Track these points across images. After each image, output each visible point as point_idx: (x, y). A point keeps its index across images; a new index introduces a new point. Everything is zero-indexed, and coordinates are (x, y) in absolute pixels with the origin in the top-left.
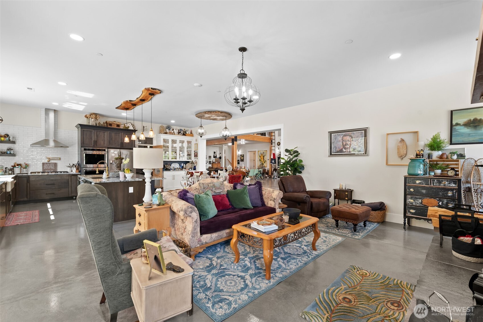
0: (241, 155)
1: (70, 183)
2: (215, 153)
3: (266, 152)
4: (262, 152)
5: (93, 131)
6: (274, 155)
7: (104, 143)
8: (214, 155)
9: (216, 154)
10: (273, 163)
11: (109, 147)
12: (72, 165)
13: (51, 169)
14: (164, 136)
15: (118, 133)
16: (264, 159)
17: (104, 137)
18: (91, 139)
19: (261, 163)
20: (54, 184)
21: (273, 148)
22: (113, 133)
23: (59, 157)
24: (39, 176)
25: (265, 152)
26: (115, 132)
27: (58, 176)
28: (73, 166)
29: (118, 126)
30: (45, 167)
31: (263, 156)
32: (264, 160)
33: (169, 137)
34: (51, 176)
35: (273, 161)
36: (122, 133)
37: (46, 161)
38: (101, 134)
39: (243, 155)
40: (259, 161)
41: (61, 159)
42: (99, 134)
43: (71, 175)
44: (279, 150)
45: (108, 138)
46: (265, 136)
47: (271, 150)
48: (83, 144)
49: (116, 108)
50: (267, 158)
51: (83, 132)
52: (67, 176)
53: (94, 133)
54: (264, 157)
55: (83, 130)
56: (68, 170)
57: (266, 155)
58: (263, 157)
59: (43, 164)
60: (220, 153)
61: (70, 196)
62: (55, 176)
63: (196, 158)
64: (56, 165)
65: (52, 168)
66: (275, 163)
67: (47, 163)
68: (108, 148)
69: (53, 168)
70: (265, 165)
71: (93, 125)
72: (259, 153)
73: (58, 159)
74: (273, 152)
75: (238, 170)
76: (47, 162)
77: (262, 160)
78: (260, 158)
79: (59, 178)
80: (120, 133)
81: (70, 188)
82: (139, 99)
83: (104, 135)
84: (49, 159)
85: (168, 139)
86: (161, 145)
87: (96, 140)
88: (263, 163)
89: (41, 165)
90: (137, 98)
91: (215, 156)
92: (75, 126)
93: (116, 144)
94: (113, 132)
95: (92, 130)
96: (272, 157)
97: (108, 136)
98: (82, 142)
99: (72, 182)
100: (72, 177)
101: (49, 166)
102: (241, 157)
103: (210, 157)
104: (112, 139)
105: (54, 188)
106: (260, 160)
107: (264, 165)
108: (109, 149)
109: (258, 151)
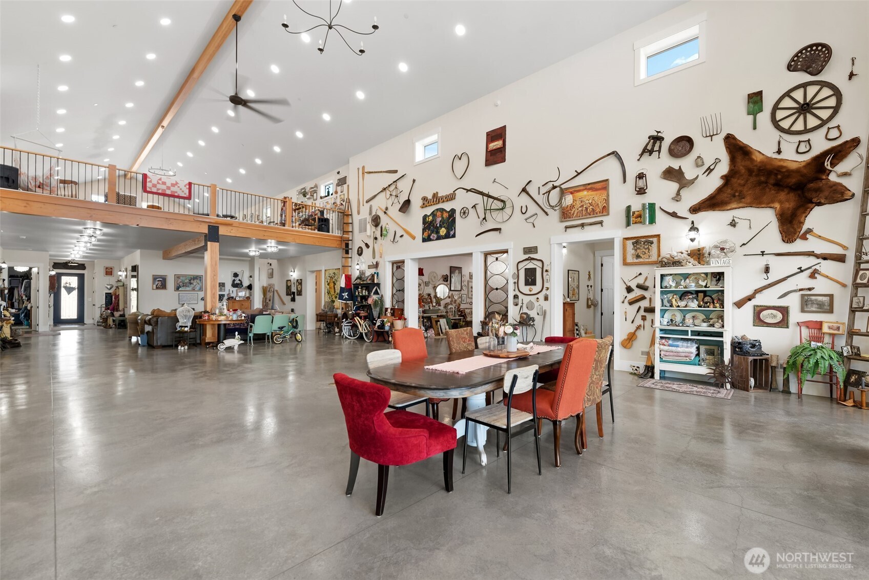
0: (297, 280)
2: (236, 275)
6: (350, 278)
8: (234, 280)
9: (239, 277)
10: (346, 300)
16: (334, 288)
19: (330, 298)
21: (349, 261)
31: (334, 282)
32: (335, 292)
35: (346, 295)
39: (301, 280)
40: (326, 294)
46: (329, 232)
54: (335, 284)
58: (333, 284)
60: (251, 277)
66: (350, 298)
72: (327, 275)
77: (332, 292)
78: (328, 287)
88: (334, 299)
91: (237, 282)
96: (343, 285)
102: (298, 284)
103: (222, 285)
106: (329, 293)
107: (335, 304)
109: (325, 270)
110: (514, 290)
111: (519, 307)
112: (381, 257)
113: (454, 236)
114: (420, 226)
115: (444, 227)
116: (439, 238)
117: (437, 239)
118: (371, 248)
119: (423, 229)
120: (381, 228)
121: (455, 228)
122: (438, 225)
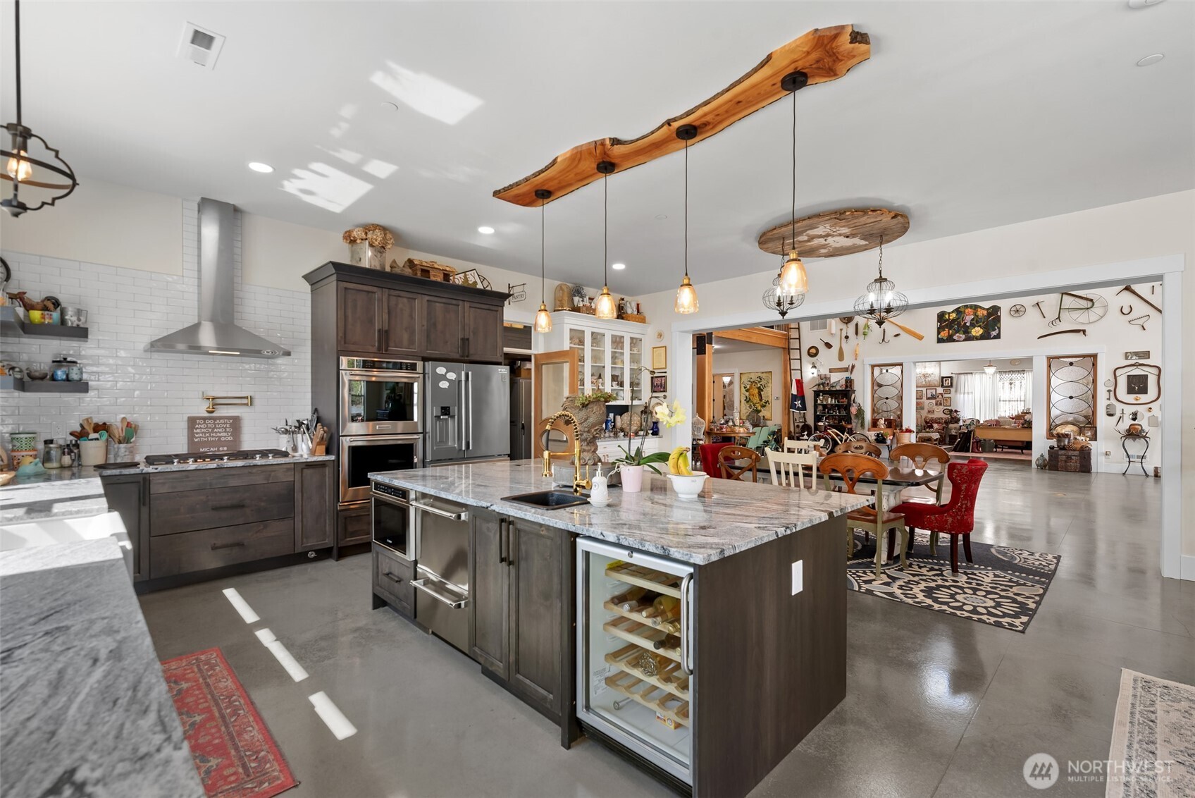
1: (298, 496)
3: (769, 375)
4: (754, 378)
5: (378, 293)
6: (800, 383)
7: (412, 342)
10: (798, 409)
11: (425, 355)
12: (292, 422)
13: (219, 443)
14: (572, 321)
15: (454, 302)
16: (760, 395)
17: (411, 316)
18: (371, 321)
19: (750, 407)
20: (243, 506)
21: (795, 365)
22: (437, 304)
23: (248, 394)
24: (187, 477)
25: (764, 376)
26: (444, 300)
27: (254, 470)
28: (299, 428)
29: (446, 276)
30: (200, 435)
31: (759, 388)
32: (761, 400)
33: (585, 324)
34: (233, 472)
35: (798, 403)
36: (467, 305)
37: (201, 410)
38: (400, 306)
40: (744, 402)
41: (256, 402)
42: (397, 305)
43: (303, 466)
44: (814, 370)
45: (425, 323)
47: (787, 370)
48: (345, 343)
49: (497, 194)
50: (774, 391)
51: (345, 295)
52: (288, 470)
53: (381, 300)
54: (760, 390)
55: (346, 288)
56: (283, 443)
57: (769, 385)
58: (757, 391)
59: (192, 421)
61: (299, 549)
62: (246, 471)
63: (661, 394)
64: (236, 423)
65: (223, 439)
66: (804, 408)
67: (204, 419)
68: (425, 359)
69: (226, 436)
70: (764, 413)
71: (373, 267)
72: (745, 378)
73: (245, 401)
74: (796, 376)
75: (724, 430)
76: (207, 415)
77: (756, 399)
78: (747, 394)
79: (259, 479)
80: (461, 303)
81: (298, 519)
82: (676, 125)
83: (412, 309)
84: (215, 402)
85: (584, 331)
86: (565, 349)
87: (387, 328)
88: (759, 408)
89: (185, 425)
90: (669, 123)
92: (303, 277)
93: (447, 342)
94: (439, 300)
95: (375, 289)
96: (794, 391)
97: (425, 313)
98: (341, 334)
99: (305, 495)
100: (308, 472)
101: (212, 432)
104: (435, 325)
105: (241, 521)
106: (748, 401)
107: (761, 414)
108: (426, 363)
109: (741, 374)
110: (1109, 399)
111: (1115, 419)
112: (856, 359)
113: (998, 336)
114: (934, 324)
115: (980, 326)
116: (969, 338)
117: (965, 340)
118: (835, 350)
119: (938, 328)
120: (857, 325)
121: (999, 328)
122: (968, 324)
